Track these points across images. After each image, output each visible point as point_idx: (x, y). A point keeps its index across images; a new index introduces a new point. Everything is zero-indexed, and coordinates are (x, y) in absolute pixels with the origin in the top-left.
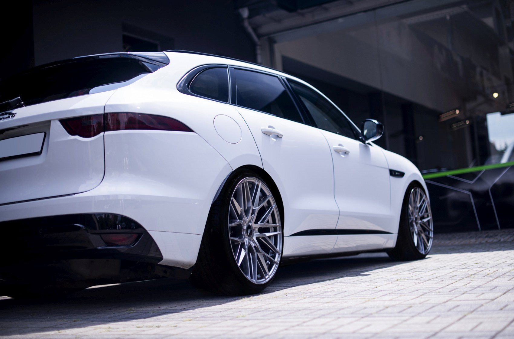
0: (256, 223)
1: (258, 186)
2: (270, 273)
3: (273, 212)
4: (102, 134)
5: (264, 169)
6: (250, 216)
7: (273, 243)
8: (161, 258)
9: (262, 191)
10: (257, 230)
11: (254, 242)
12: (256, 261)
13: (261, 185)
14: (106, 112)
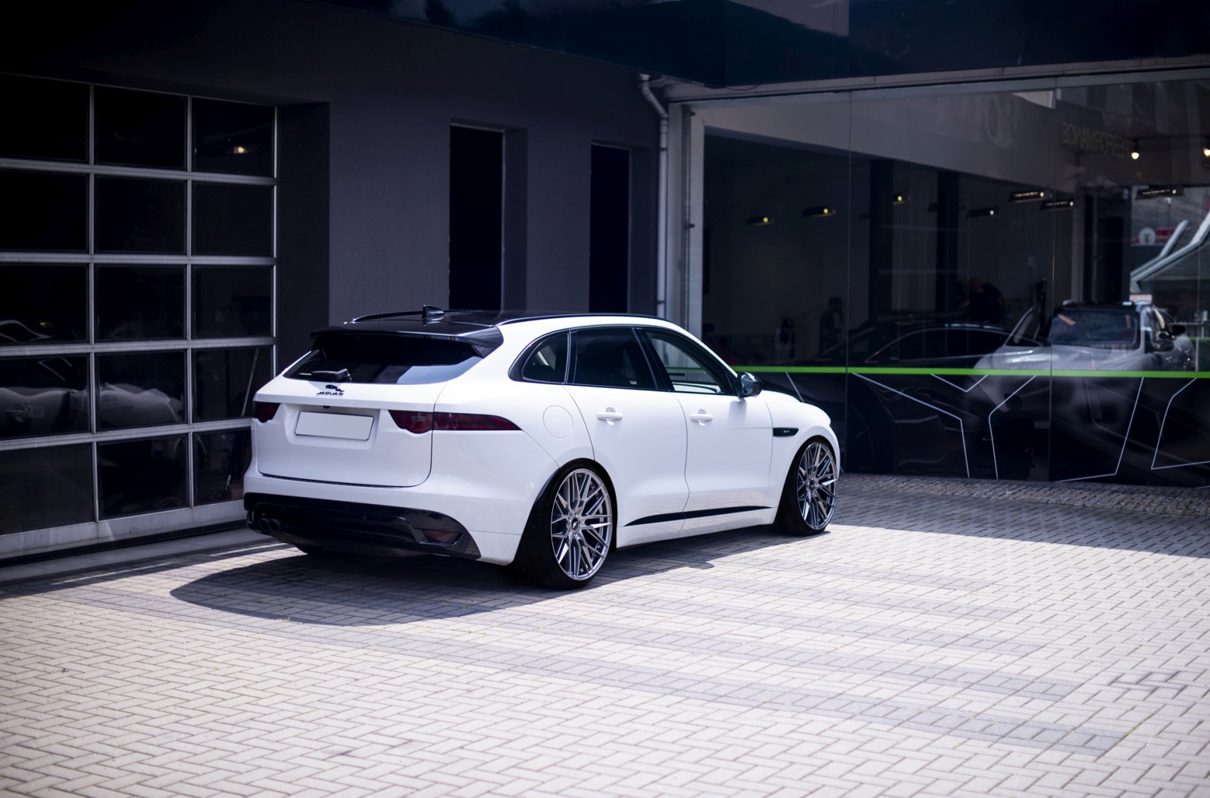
0: (584, 514)
1: (588, 476)
2: (594, 568)
3: (604, 501)
4: (431, 431)
5: (596, 460)
6: (577, 508)
7: (601, 537)
8: (480, 556)
9: (592, 480)
10: (583, 522)
11: (579, 535)
12: (580, 555)
13: (592, 475)
14: (436, 410)
